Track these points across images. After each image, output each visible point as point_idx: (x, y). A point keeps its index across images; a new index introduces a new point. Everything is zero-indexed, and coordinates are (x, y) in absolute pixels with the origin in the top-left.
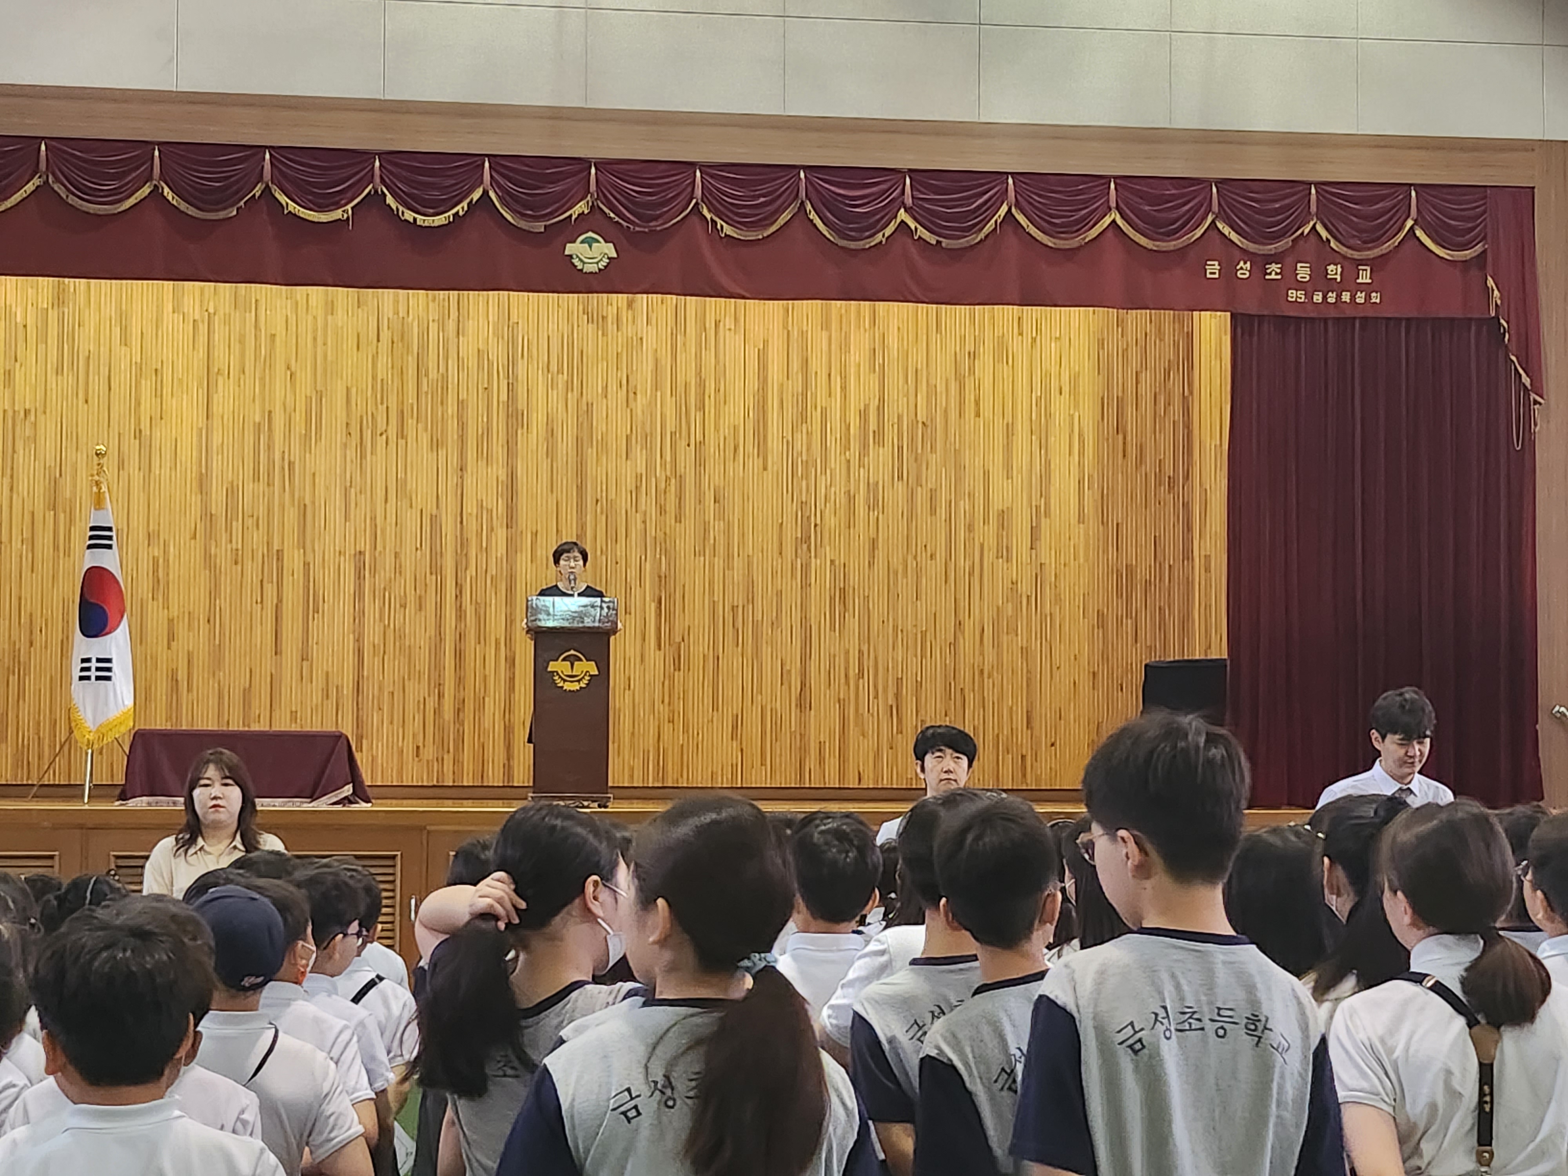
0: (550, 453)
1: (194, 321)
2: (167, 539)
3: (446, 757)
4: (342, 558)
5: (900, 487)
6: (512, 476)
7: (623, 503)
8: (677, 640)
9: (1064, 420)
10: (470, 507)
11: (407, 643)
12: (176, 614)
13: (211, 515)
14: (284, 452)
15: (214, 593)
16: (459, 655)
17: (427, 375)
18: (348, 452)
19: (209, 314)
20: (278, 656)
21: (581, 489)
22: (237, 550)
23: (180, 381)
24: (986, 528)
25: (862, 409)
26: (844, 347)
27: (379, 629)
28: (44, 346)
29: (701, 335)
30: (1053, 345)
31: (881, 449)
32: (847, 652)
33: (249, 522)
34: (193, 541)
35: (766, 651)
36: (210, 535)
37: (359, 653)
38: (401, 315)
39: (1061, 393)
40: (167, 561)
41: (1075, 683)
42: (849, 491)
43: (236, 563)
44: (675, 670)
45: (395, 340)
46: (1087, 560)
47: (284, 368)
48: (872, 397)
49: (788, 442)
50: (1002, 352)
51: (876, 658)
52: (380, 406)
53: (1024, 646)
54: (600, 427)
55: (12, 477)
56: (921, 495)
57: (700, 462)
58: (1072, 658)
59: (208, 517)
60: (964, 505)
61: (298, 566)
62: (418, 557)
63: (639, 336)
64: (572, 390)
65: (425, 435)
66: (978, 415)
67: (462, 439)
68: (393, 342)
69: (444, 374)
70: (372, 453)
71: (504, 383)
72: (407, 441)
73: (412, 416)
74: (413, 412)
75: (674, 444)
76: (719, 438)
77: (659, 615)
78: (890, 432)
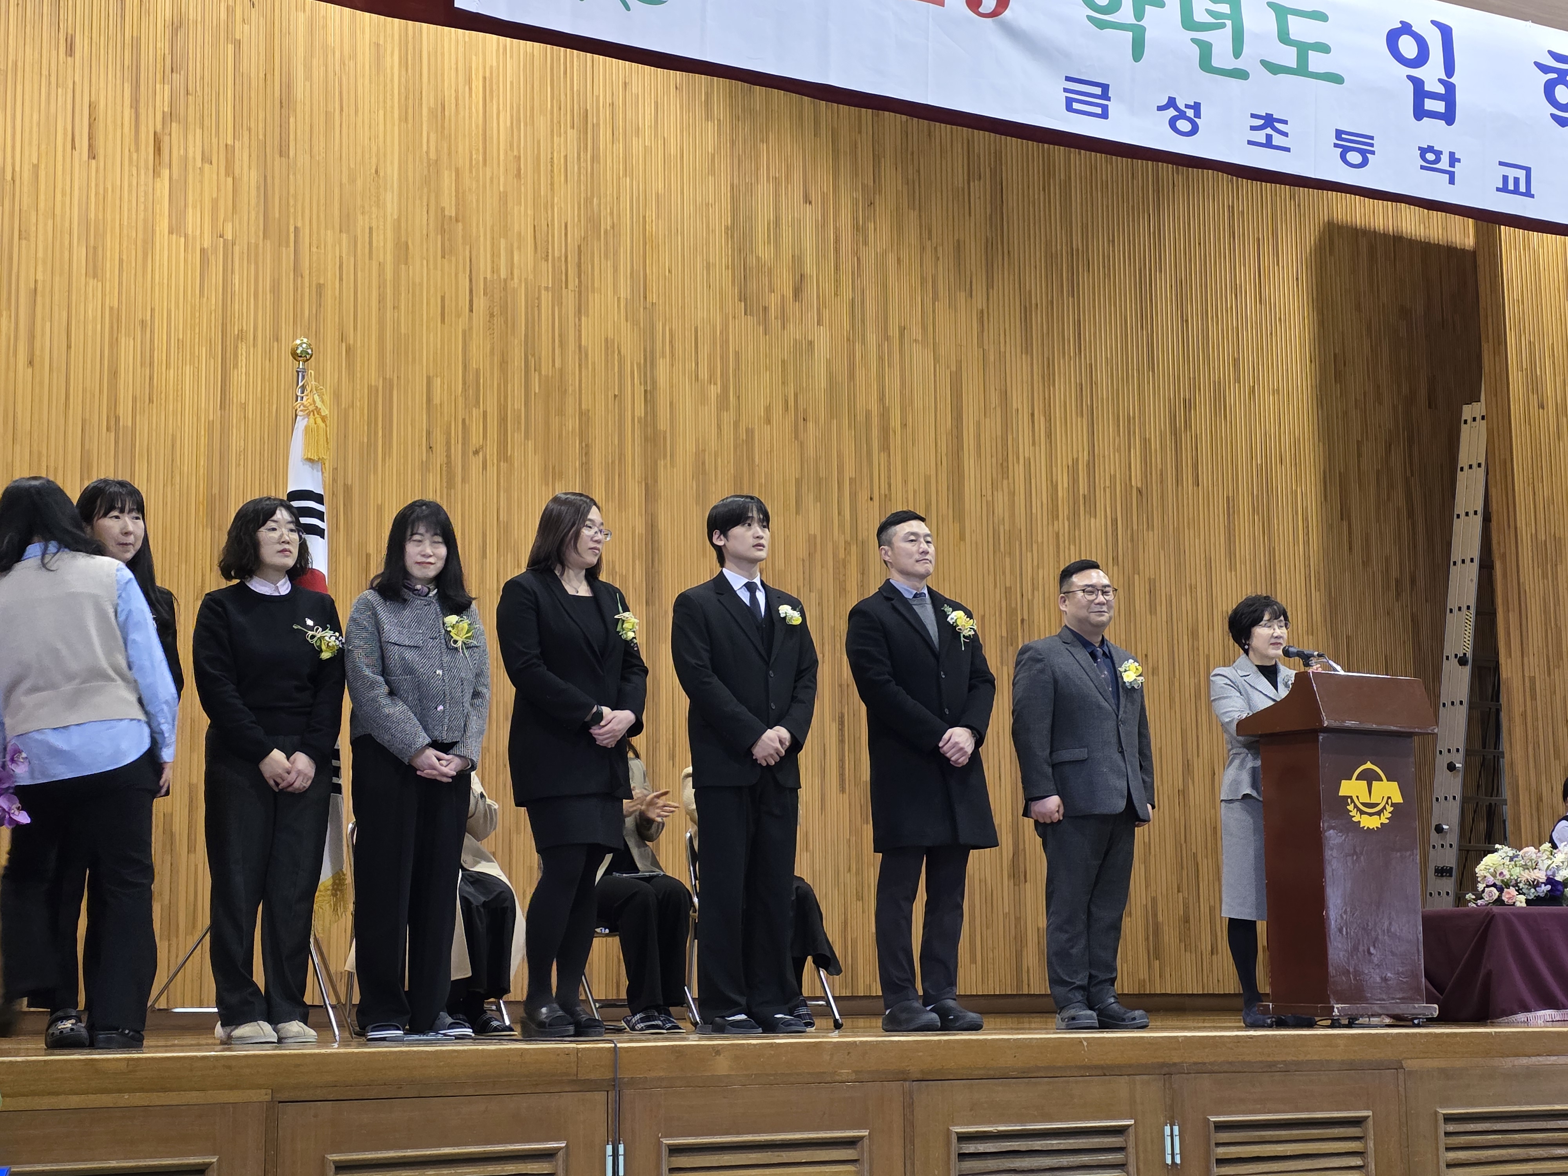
1: (202, 251)
17: (538, 369)
23: (181, 342)
29: (883, 343)
38: (503, 276)
45: (496, 310)
47: (337, 334)
49: (987, 503)
52: (473, 412)
63: (809, 338)
66: (1196, 483)
69: (561, 370)
70: (463, 480)
71: (639, 391)
72: (512, 465)
73: (519, 429)
74: (519, 423)
75: (854, 496)
76: (907, 492)
77: (841, 741)
78: (1103, 500)
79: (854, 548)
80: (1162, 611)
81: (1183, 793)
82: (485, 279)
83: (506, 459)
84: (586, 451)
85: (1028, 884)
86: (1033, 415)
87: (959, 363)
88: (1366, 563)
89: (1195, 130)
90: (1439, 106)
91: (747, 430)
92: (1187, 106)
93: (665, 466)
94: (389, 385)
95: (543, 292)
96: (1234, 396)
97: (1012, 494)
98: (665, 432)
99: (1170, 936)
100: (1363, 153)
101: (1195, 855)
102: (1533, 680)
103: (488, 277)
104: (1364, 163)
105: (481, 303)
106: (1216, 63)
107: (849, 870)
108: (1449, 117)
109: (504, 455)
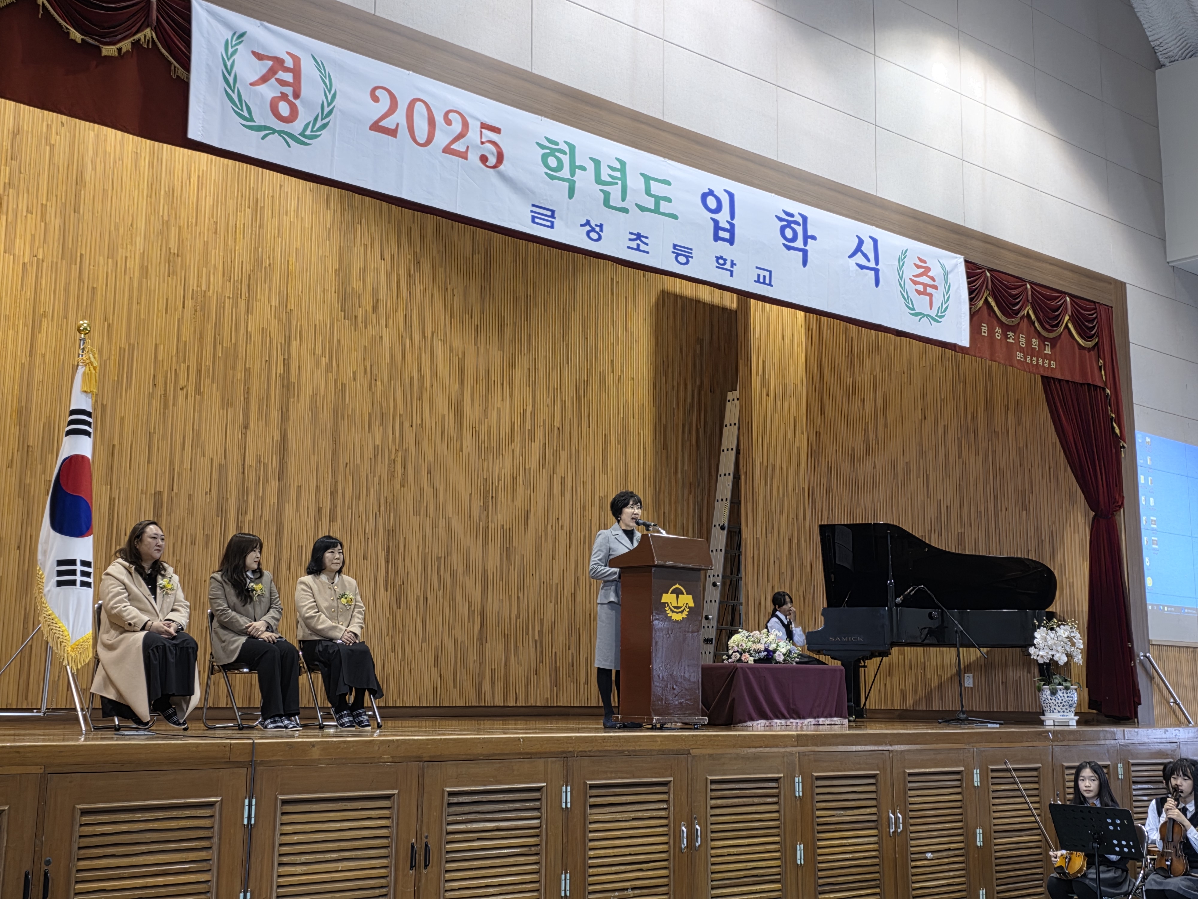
1: (24, 264)
4: (144, 496)
5: (544, 473)
7: (365, 467)
8: (399, 583)
9: (635, 436)
10: (251, 460)
13: (28, 447)
17: (222, 343)
18: (153, 402)
19: (38, 260)
21: (335, 453)
25: (522, 413)
29: (422, 340)
31: (533, 444)
32: (510, 598)
35: (459, 595)
36: (25, 464)
38: (203, 288)
42: (513, 473)
44: (397, 608)
48: (528, 405)
50: (602, 382)
51: (528, 603)
52: (182, 365)
54: (351, 403)
56: (556, 481)
57: (419, 440)
60: (580, 492)
62: (208, 501)
63: (380, 335)
65: (218, 393)
66: (588, 426)
67: (247, 400)
68: (195, 311)
69: (235, 344)
70: (173, 405)
71: (281, 358)
72: (203, 398)
73: (208, 377)
74: (209, 373)
75: (401, 424)
76: (431, 423)
77: (387, 562)
78: (538, 432)
79: (400, 453)
80: (568, 495)
81: (574, 595)
82: (193, 290)
83: (200, 394)
84: (247, 391)
85: (487, 644)
86: (503, 384)
87: (463, 354)
88: (675, 473)
89: (599, 239)
90: (726, 235)
91: (342, 384)
92: (596, 225)
93: (294, 402)
94: (132, 347)
95: (227, 299)
96: (610, 379)
97: (490, 427)
98: (295, 383)
99: (563, 674)
100: (687, 257)
101: (579, 629)
102: (758, 539)
103: (195, 288)
104: (687, 262)
105: (189, 303)
106: (612, 203)
107: (388, 635)
108: (731, 241)
109: (198, 391)
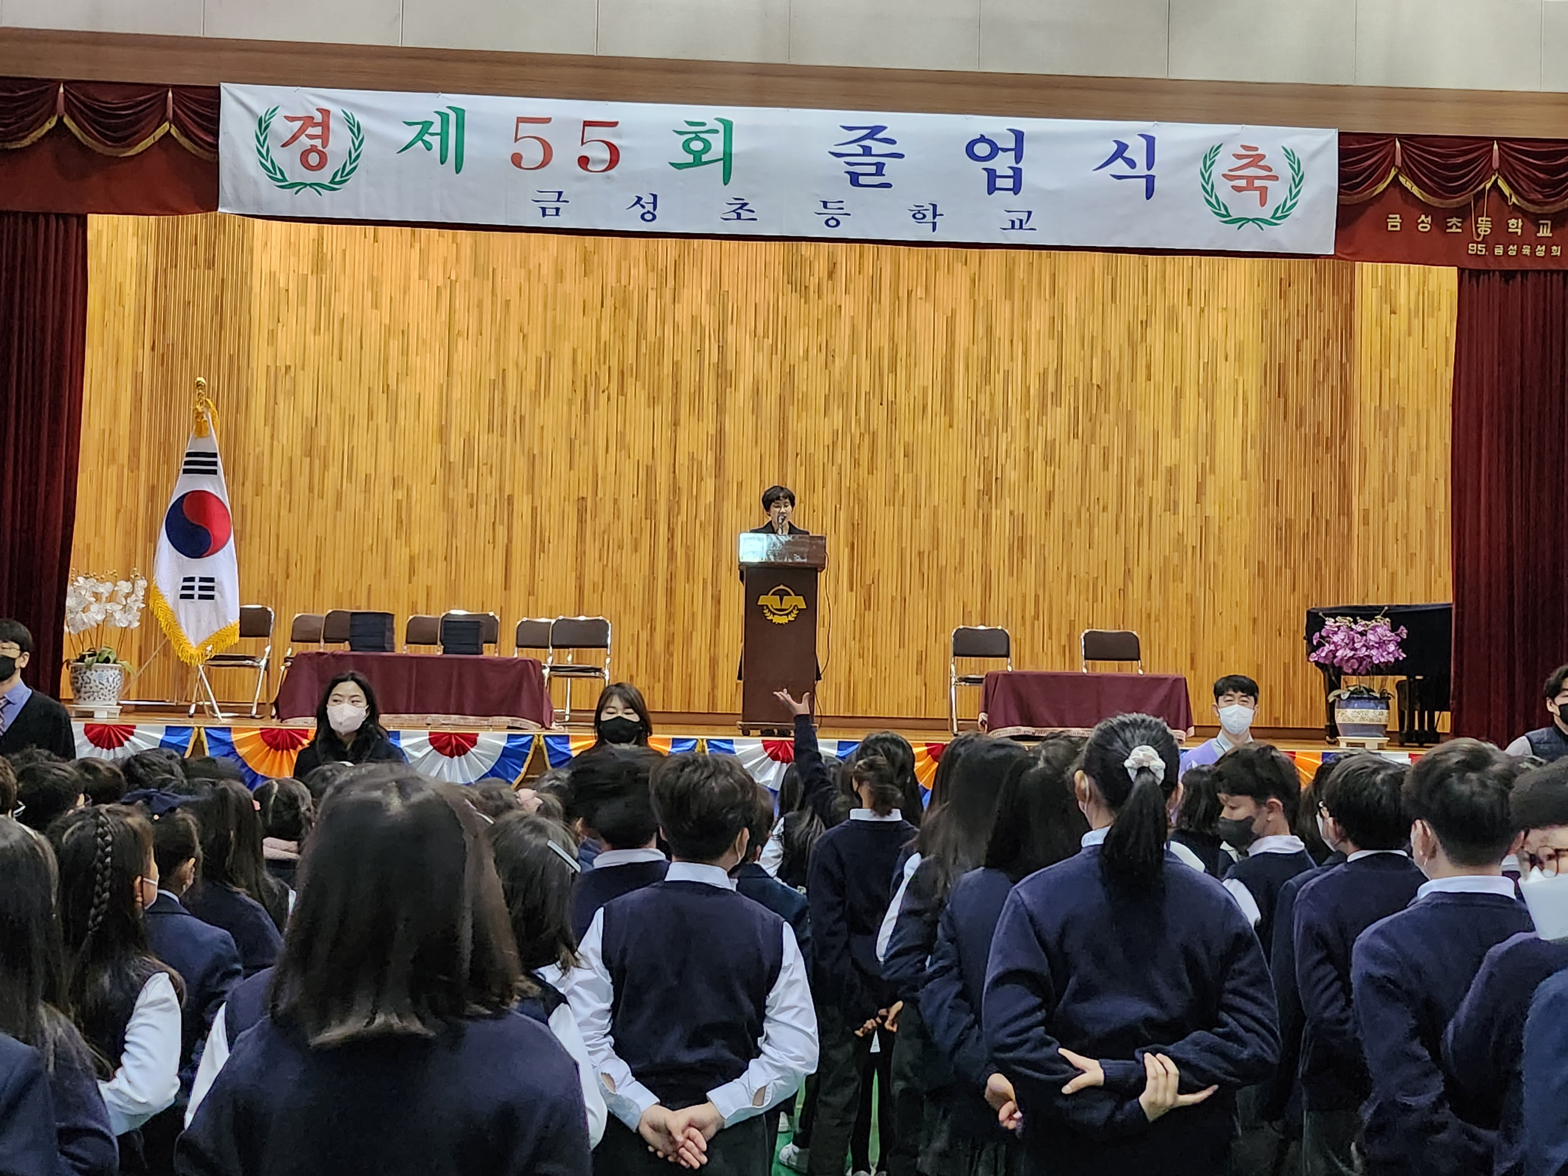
0: (756, 410)
1: (438, 287)
2: (410, 483)
3: (656, 686)
4: (567, 503)
5: (1076, 445)
6: (721, 431)
7: (820, 456)
8: (868, 583)
9: (1229, 384)
10: (682, 459)
11: (624, 581)
12: (417, 552)
13: (450, 463)
14: (515, 407)
15: (451, 533)
16: (670, 592)
17: (645, 338)
18: (573, 407)
19: (451, 281)
20: (508, 591)
21: (782, 443)
22: (472, 494)
23: (424, 341)
24: (1155, 482)
25: (1042, 372)
26: (1027, 314)
27: (598, 568)
28: (304, 308)
29: (895, 303)
30: (1220, 314)
31: (1058, 409)
32: (1024, 597)
33: (484, 469)
34: (433, 486)
35: (949, 593)
36: (448, 480)
37: (580, 590)
38: (623, 283)
39: (1226, 360)
40: (409, 503)
41: (1236, 628)
42: (1028, 447)
43: (472, 506)
44: (865, 609)
45: (617, 305)
46: (1249, 514)
47: (517, 328)
48: (1051, 361)
49: (972, 402)
50: (1172, 320)
51: (1051, 602)
52: (602, 366)
53: (1189, 592)
54: (802, 386)
55: (273, 426)
56: (1095, 453)
57: (892, 419)
58: (1234, 605)
59: (447, 464)
60: (1134, 462)
61: (526, 510)
62: (635, 503)
63: (838, 304)
64: (776, 354)
65: (642, 392)
66: (1149, 378)
67: (676, 395)
68: (615, 308)
70: (595, 409)
71: (714, 346)
72: (626, 398)
73: (631, 376)
74: (632, 372)
76: (909, 398)
78: (1067, 395)
81: (1123, 591)
83: (623, 395)
91: (790, 366)
93: (731, 392)
94: (549, 355)
95: (650, 290)
96: (1186, 315)
97: (993, 395)
98: (731, 371)
103: (614, 286)
